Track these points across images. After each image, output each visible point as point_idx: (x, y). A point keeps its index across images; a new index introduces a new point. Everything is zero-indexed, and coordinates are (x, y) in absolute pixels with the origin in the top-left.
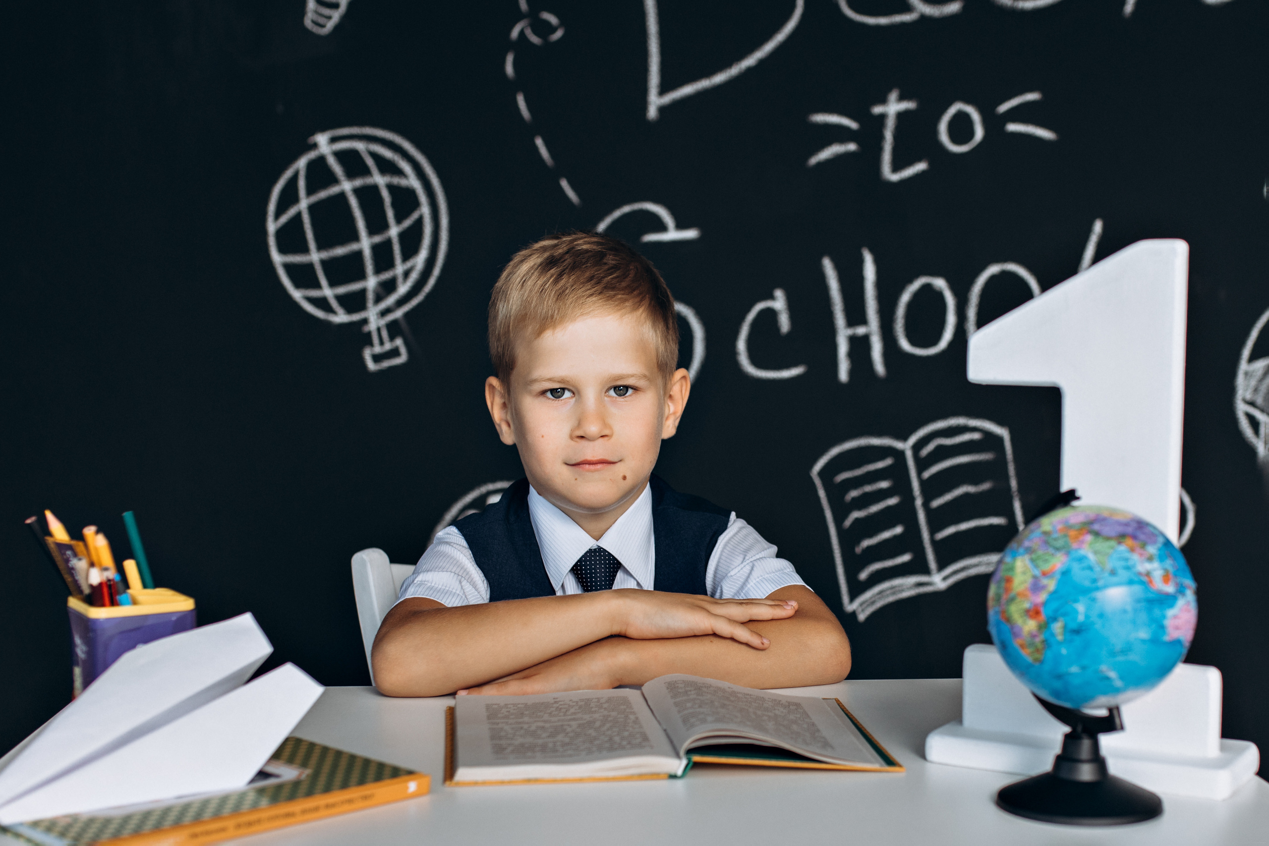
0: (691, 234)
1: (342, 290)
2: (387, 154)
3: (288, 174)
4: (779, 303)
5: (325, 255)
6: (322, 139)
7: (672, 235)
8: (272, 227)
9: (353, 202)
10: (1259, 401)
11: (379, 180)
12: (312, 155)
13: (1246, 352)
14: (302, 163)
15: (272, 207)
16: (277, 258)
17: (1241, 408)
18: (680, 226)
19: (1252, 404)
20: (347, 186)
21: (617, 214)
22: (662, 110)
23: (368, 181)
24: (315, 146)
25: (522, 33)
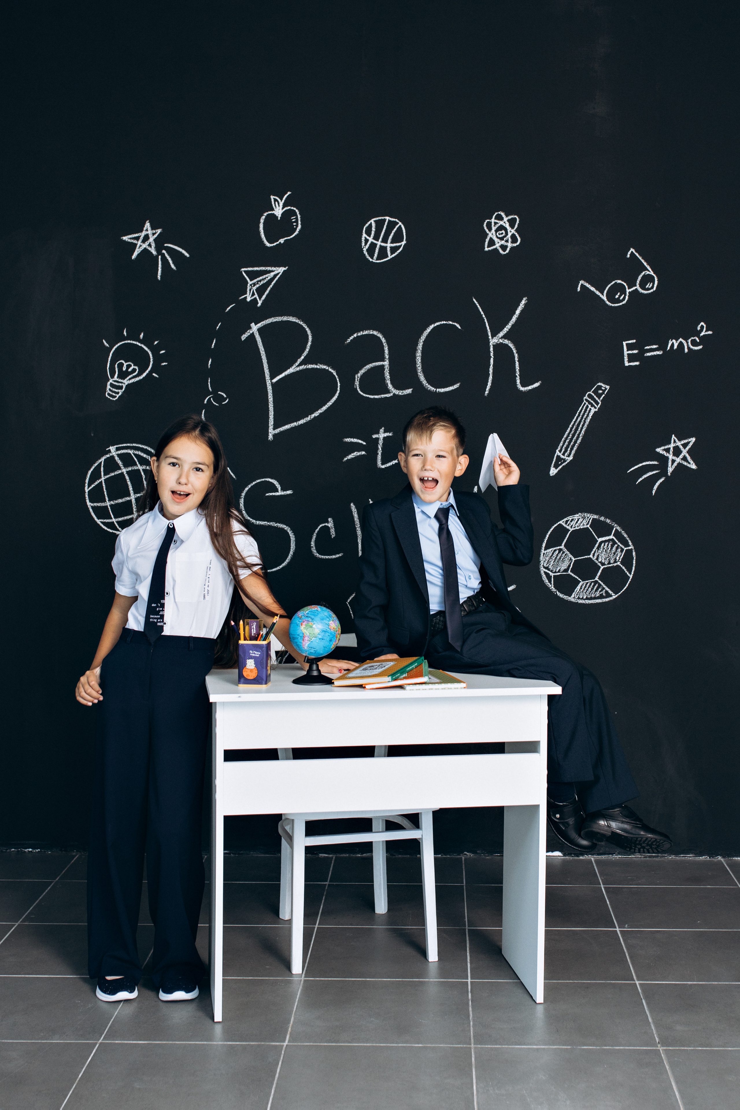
0: (289, 492)
1: (120, 519)
2: (145, 456)
3: (96, 465)
4: (330, 524)
5: (112, 503)
6: (112, 449)
7: (280, 493)
8: (87, 490)
9: (127, 478)
10: (550, 567)
11: (140, 468)
12: (108, 456)
13: (544, 545)
14: (103, 459)
15: (87, 481)
16: (89, 504)
17: (543, 570)
18: (283, 489)
19: (547, 568)
20: (124, 471)
21: (254, 483)
22: (274, 436)
23: (135, 468)
24: (109, 451)
25: (209, 399)
